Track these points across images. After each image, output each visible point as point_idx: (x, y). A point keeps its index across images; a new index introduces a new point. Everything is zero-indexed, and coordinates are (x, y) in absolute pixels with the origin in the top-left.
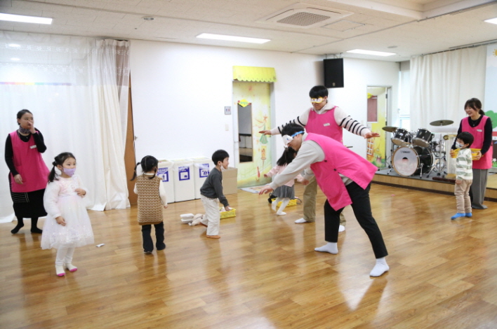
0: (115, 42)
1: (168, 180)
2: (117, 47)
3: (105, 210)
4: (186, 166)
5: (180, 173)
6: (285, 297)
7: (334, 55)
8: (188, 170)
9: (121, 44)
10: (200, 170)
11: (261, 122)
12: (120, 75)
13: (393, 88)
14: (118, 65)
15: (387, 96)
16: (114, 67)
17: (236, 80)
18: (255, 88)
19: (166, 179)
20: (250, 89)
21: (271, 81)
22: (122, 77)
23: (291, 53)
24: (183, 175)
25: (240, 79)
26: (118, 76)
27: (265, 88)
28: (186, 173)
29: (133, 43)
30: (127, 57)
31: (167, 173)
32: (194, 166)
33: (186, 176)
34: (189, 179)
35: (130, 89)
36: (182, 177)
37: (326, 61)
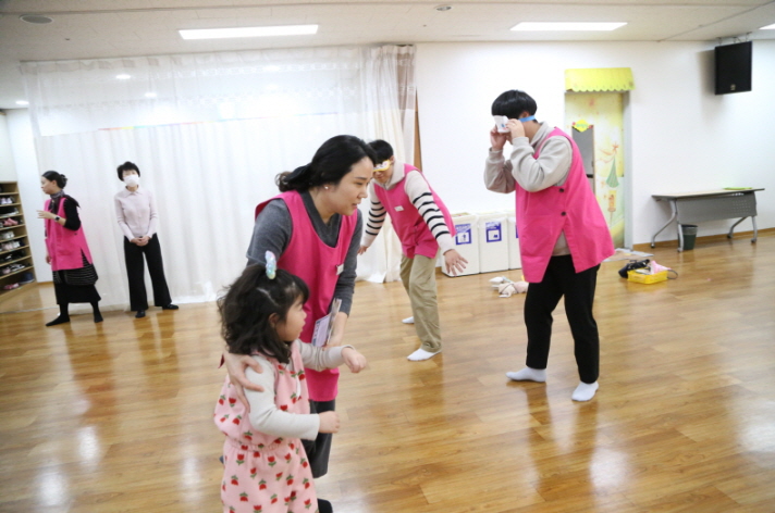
0: (396, 48)
2: (399, 56)
3: (385, 282)
4: (497, 221)
5: (487, 231)
6: (666, 425)
7: (735, 37)
8: (498, 228)
9: (404, 50)
11: (608, 154)
12: (403, 94)
14: (400, 80)
16: (396, 84)
17: (571, 90)
18: (599, 102)
19: (467, 240)
20: (592, 104)
21: (625, 89)
22: (405, 96)
23: (659, 41)
24: (492, 234)
25: (576, 90)
26: (400, 97)
27: (615, 99)
28: (497, 232)
29: (420, 48)
30: (412, 68)
31: (469, 231)
32: (508, 221)
33: (496, 236)
34: (500, 240)
35: (417, 113)
36: (491, 238)
37: (718, 50)
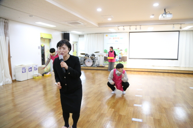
0: (4, 20)
1: (25, 72)
2: (5, 22)
3: (3, 85)
4: (31, 66)
5: (29, 69)
7: (66, 32)
8: (31, 68)
9: (6, 21)
10: (35, 68)
11: (47, 52)
12: (5, 33)
13: (78, 42)
14: (5, 29)
15: (76, 44)
16: (4, 30)
17: (42, 38)
18: (46, 40)
19: (25, 71)
20: (44, 41)
21: (50, 38)
23: (55, 30)
25: (43, 38)
27: (48, 40)
28: (31, 69)
29: (10, 21)
30: (8, 26)
31: (25, 69)
32: (33, 66)
34: (32, 71)
36: (30, 71)
37: (64, 33)
